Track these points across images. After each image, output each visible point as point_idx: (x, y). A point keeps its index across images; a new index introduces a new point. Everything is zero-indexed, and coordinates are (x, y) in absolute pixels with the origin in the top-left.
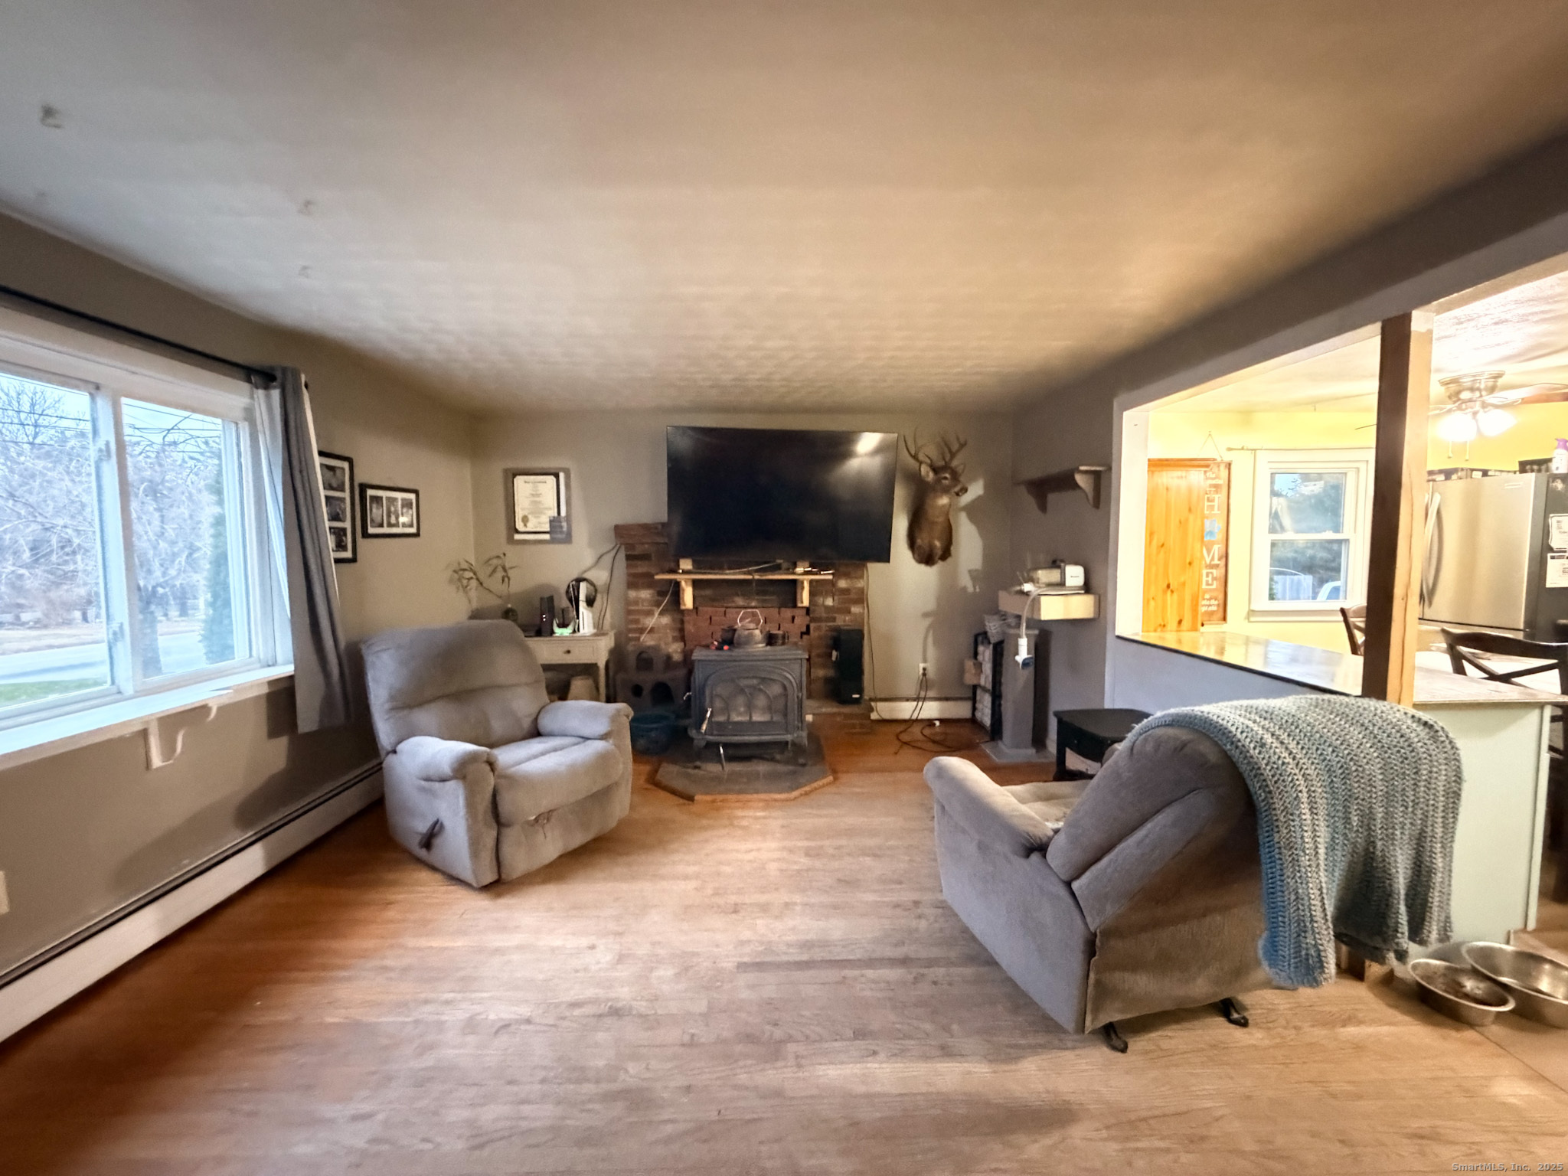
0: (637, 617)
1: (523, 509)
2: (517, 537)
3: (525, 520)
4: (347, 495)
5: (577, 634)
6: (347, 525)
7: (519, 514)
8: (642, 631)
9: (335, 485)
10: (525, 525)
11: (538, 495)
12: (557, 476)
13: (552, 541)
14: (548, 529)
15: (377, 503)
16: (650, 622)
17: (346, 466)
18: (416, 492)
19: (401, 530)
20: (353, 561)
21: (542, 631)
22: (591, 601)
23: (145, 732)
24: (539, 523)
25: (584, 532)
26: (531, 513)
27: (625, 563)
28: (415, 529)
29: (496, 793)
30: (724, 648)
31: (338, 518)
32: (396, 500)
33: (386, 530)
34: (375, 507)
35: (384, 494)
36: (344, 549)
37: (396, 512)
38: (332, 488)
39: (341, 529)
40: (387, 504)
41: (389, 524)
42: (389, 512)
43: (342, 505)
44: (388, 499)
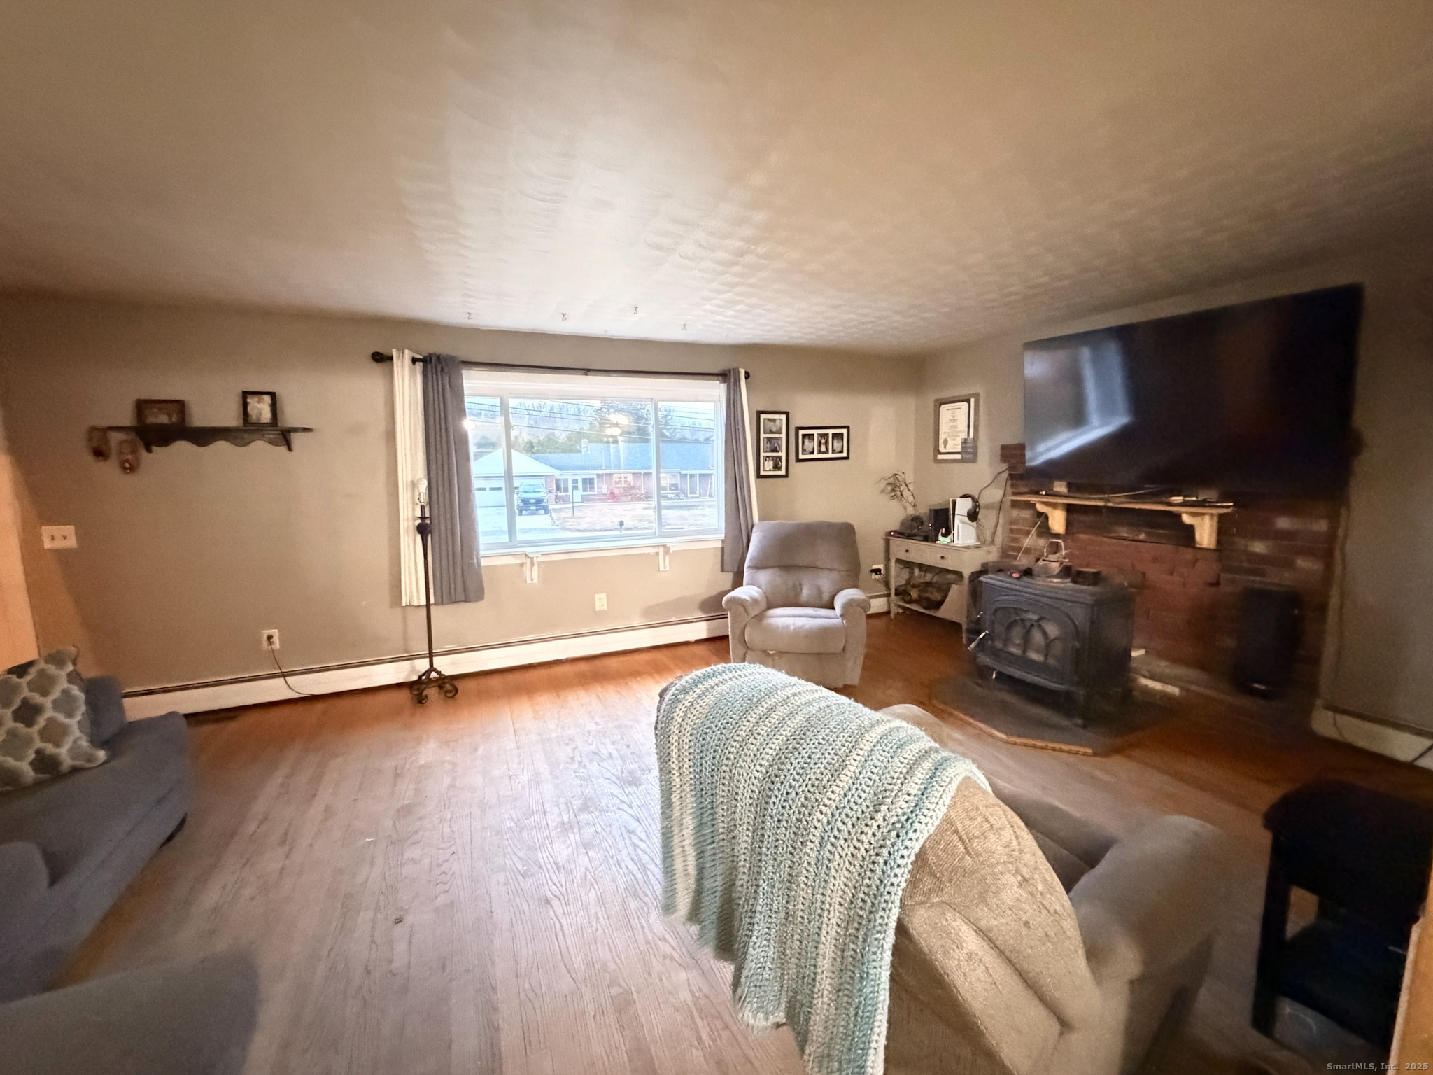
0: (1018, 536)
1: (945, 432)
2: (940, 457)
3: (946, 442)
4: (783, 436)
5: (952, 544)
6: (783, 454)
7: (942, 437)
8: (1018, 550)
9: (774, 430)
10: (945, 447)
11: (955, 420)
12: (969, 402)
13: (962, 461)
14: (960, 450)
15: (809, 439)
16: (1027, 542)
17: (784, 417)
18: (847, 427)
19: (830, 455)
20: (786, 476)
21: (930, 538)
22: (973, 516)
23: (657, 554)
24: (955, 445)
25: (986, 452)
26: (949, 436)
27: (1010, 482)
28: (844, 454)
29: (746, 626)
30: (1015, 575)
31: (775, 450)
32: (827, 435)
33: (816, 456)
34: (807, 441)
35: (815, 432)
36: (780, 469)
37: (826, 443)
38: (771, 432)
39: (777, 457)
40: (818, 438)
41: (820, 452)
42: (820, 444)
43: (779, 442)
44: (819, 435)
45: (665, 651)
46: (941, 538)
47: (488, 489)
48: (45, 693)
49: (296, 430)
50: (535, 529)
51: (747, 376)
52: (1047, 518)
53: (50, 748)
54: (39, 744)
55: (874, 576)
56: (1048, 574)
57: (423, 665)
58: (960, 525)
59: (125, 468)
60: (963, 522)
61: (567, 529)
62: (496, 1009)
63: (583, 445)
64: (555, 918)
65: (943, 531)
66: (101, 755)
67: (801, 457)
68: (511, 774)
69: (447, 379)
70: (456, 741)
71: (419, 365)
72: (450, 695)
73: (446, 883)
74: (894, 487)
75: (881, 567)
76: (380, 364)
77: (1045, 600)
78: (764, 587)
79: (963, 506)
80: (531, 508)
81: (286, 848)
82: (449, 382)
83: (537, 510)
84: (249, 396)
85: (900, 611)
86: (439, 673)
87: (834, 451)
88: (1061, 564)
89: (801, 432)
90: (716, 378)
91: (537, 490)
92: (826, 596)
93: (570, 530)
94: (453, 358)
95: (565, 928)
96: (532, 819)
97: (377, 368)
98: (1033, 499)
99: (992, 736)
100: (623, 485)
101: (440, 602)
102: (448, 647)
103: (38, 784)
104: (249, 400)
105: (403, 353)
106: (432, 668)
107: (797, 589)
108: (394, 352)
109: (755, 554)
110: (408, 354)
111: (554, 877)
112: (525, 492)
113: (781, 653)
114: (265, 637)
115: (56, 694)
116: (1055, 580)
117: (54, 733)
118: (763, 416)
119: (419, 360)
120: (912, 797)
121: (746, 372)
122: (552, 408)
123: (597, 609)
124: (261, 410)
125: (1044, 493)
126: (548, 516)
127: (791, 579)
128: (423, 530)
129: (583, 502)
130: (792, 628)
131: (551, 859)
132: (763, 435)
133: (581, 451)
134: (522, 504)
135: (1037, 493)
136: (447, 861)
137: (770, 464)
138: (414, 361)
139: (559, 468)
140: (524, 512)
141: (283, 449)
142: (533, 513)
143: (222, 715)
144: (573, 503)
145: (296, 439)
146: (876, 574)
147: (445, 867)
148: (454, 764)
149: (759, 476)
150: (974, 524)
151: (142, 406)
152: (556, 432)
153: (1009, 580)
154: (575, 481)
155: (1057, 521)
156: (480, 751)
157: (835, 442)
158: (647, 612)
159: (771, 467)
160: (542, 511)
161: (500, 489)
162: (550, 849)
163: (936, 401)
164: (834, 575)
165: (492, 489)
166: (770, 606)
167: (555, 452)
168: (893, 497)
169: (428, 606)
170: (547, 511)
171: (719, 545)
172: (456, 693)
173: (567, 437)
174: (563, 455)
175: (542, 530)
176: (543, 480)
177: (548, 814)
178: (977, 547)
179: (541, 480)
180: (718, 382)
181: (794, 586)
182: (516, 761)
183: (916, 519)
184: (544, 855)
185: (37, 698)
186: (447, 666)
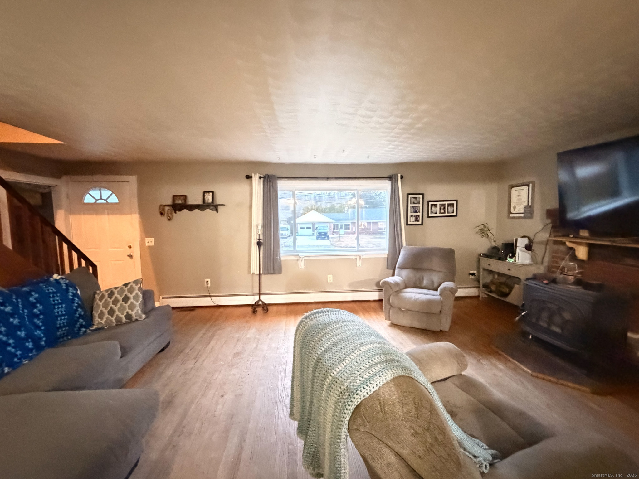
0: (557, 260)
1: (514, 203)
2: (511, 215)
3: (515, 208)
5: (515, 262)
6: (420, 214)
7: (512, 205)
8: (557, 268)
9: (416, 202)
10: (514, 210)
11: (520, 196)
12: (528, 186)
13: (524, 218)
14: (523, 212)
15: (435, 206)
16: (563, 263)
17: (421, 196)
18: (456, 201)
19: (446, 214)
20: (422, 224)
21: (503, 258)
22: (528, 248)
23: (356, 259)
24: (520, 209)
25: (539, 213)
26: (517, 205)
27: (552, 230)
28: (455, 214)
29: (390, 295)
30: (545, 282)
31: (416, 212)
32: (445, 204)
33: (438, 215)
34: (433, 208)
35: (438, 203)
36: (418, 221)
37: (444, 208)
38: (414, 203)
39: (417, 215)
40: (439, 206)
41: (440, 213)
42: (440, 209)
43: (418, 208)
44: (440, 204)
45: (357, 303)
46: (509, 259)
47: (305, 228)
48: (131, 294)
49: (220, 205)
50: (323, 246)
51: (402, 177)
52: (575, 250)
53: (130, 312)
54: (128, 310)
55: (471, 276)
56: (565, 282)
57: (257, 298)
58: (520, 252)
59: (168, 219)
60: (521, 251)
61: (336, 246)
62: (245, 440)
63: (346, 210)
64: (277, 410)
65: (511, 255)
66: (144, 316)
67: (430, 215)
68: (278, 347)
69: (271, 184)
70: (262, 330)
71: (262, 179)
72: (265, 311)
73: (242, 386)
74: (484, 231)
75: (475, 272)
76: (248, 180)
77: (563, 298)
78: (404, 277)
79: (522, 243)
80: (322, 236)
81: (196, 360)
82: (272, 185)
83: (324, 237)
84: (205, 193)
85: (486, 296)
86: (262, 302)
87: (448, 212)
88: (575, 277)
89: (430, 203)
90: (386, 179)
91: (325, 229)
92: (436, 285)
93: (337, 246)
94: (274, 176)
95: (280, 415)
96: (281, 367)
97: (248, 181)
98: (564, 239)
99: (523, 370)
100: (362, 228)
101: (264, 274)
102: (268, 292)
103: (126, 323)
104: (205, 195)
105: (256, 175)
106: (260, 300)
107: (421, 280)
108: (253, 175)
109: (401, 261)
110: (258, 175)
111: (282, 393)
112: (320, 230)
113: (408, 310)
114: (206, 281)
115: (134, 294)
116: (571, 287)
117: (132, 307)
118: (410, 196)
119: (262, 177)
120: (363, 379)
121: (401, 176)
122: (334, 194)
123: (328, 282)
124: (209, 198)
125: (572, 236)
126: (329, 240)
127: (418, 275)
128: (259, 244)
129: (344, 234)
130: (413, 298)
131: (283, 385)
132: (409, 205)
133: (344, 212)
134: (318, 235)
135: (567, 236)
136: (245, 377)
137: (413, 219)
138: (260, 178)
139: (335, 220)
140: (319, 238)
141: (215, 212)
142: (323, 239)
143: (190, 309)
144: (339, 235)
145: (220, 208)
146: (472, 275)
147: (244, 379)
148: (259, 339)
149: (407, 224)
150: (530, 252)
151: (174, 197)
152: (335, 204)
153: (541, 284)
154: (341, 225)
155: (582, 253)
156: (270, 336)
157: (449, 208)
158: (350, 285)
159: (414, 220)
160: (327, 238)
161: (310, 228)
162: (284, 381)
163: (509, 185)
164: (442, 275)
165: (307, 228)
166: (406, 287)
167: (334, 213)
168: (483, 236)
169: (260, 274)
170: (328, 237)
171: (386, 256)
172: (268, 311)
173: (340, 206)
174: (337, 214)
175: (325, 246)
176: (328, 225)
177: (287, 367)
178: (530, 265)
179: (327, 225)
180: (388, 181)
181: (419, 279)
182: (282, 342)
183: (495, 248)
184: (281, 383)
185: (129, 295)
186: (266, 299)
